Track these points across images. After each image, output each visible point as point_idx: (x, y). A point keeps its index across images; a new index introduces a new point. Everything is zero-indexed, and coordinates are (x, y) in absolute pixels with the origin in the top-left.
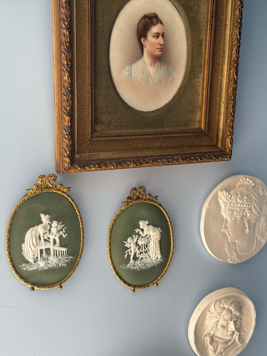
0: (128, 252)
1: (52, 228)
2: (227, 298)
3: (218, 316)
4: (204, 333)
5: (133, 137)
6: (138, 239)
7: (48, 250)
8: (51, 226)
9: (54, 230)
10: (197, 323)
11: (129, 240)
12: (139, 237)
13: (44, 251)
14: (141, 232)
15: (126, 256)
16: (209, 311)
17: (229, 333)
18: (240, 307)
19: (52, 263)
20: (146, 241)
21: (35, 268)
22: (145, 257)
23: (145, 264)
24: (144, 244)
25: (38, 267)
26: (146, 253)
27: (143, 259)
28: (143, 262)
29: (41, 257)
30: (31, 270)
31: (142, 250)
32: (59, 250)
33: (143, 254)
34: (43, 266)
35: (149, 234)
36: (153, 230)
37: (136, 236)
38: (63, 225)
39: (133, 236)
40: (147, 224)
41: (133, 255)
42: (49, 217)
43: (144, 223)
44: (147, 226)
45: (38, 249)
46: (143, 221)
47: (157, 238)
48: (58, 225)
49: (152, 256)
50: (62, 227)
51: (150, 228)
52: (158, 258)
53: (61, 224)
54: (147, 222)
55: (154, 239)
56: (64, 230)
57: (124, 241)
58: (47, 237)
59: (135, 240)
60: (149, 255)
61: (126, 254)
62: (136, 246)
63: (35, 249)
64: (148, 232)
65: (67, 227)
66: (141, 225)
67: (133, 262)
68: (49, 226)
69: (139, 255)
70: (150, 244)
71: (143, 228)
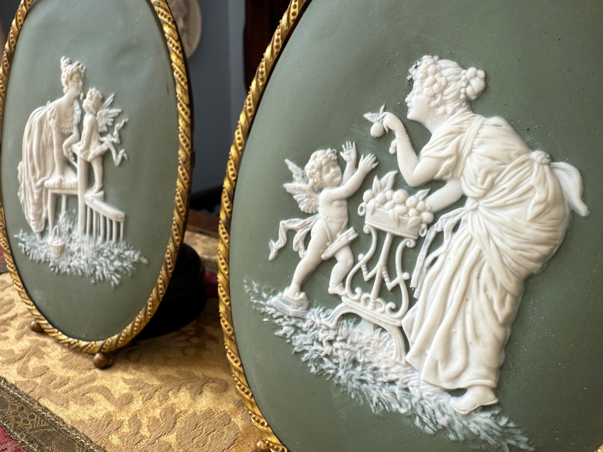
0: (289, 234)
1: (85, 118)
8: (83, 113)
12: (379, 170)
19: (79, 255)
20: (412, 219)
21: (42, 256)
22: (372, 327)
23: (355, 362)
24: (396, 239)
25: (48, 257)
26: (387, 302)
27: (356, 323)
28: (352, 343)
29: (54, 224)
30: (35, 260)
31: (369, 270)
32: (98, 214)
33: (367, 299)
34: (57, 258)
35: (453, 177)
36: (493, 159)
37: (364, 157)
38: (115, 111)
39: (342, 150)
40: (465, 94)
41: (311, 267)
42: (78, 71)
43: (443, 83)
44: (463, 115)
45: (47, 190)
46: (443, 63)
47: (502, 240)
48: (101, 106)
49: (421, 353)
50: (112, 120)
51: (476, 137)
52: (458, 392)
53: (111, 106)
54: (473, 82)
55: (475, 236)
56: (115, 133)
57: (287, 161)
58: (69, 150)
59: (351, 180)
60: (401, 328)
61: (276, 239)
62: (342, 223)
63: (38, 187)
64: (448, 162)
65: (127, 120)
66: (418, 93)
67: (295, 304)
68: (77, 110)
69: (344, 286)
70: (435, 260)
71: (421, 120)
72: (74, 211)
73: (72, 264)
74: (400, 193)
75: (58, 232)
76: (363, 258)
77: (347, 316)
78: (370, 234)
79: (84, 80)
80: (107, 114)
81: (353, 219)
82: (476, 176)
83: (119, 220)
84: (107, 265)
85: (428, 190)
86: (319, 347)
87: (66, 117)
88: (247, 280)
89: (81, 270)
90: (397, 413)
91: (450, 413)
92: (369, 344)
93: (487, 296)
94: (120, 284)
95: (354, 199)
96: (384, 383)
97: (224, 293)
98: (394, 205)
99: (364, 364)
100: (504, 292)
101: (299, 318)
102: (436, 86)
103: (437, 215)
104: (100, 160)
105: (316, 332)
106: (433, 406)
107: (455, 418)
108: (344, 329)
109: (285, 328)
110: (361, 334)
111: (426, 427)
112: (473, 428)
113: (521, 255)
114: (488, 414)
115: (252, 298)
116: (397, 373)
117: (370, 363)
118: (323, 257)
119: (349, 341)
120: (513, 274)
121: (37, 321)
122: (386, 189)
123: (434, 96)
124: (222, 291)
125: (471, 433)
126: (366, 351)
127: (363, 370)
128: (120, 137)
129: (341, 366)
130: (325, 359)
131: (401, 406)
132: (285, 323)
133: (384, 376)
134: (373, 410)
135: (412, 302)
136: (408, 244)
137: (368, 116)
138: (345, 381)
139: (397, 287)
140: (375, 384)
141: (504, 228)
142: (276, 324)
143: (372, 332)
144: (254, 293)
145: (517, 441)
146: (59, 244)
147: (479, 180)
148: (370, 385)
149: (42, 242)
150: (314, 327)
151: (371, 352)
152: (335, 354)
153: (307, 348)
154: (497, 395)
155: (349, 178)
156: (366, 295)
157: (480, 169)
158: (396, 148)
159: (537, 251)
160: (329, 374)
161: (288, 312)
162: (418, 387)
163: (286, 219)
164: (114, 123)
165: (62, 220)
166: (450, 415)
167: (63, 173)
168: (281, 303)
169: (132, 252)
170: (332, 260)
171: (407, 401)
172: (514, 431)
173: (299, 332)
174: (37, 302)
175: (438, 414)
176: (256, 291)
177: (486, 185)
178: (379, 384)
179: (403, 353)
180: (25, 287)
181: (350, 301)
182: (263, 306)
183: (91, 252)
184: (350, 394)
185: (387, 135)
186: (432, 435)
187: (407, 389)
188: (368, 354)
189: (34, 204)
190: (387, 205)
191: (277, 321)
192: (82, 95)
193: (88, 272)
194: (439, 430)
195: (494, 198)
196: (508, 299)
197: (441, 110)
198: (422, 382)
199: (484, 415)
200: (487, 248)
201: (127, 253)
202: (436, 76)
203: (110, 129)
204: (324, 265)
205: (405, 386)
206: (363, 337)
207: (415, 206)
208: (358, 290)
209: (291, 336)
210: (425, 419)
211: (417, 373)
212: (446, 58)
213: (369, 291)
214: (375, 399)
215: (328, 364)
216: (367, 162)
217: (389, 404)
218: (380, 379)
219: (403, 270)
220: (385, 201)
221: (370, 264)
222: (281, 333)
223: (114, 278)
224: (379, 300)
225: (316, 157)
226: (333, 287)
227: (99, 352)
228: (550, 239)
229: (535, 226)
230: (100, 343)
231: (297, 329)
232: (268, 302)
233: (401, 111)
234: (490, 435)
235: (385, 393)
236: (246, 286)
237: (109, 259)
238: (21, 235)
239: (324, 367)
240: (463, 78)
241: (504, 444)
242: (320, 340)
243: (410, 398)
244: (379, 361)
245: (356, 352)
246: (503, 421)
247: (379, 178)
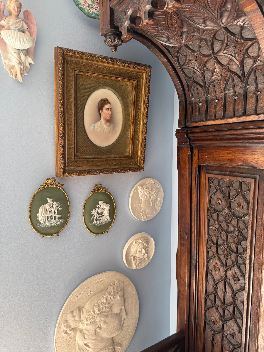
0: (93, 217)
1: (53, 205)
2: (141, 238)
3: (137, 247)
4: (131, 255)
5: (96, 159)
6: (98, 210)
7: (51, 217)
8: (53, 204)
9: (54, 206)
10: (127, 251)
11: (94, 211)
12: (99, 209)
13: (49, 217)
14: (100, 207)
15: (92, 219)
16: (133, 244)
17: (142, 255)
18: (147, 242)
19: (53, 223)
21: (44, 226)
45: (46, 216)
48: (57, 203)
56: (60, 206)
58: (51, 210)
63: (44, 216)
68: (51, 205)
75: (48, 221)
83: (61, 217)
123: (101, 203)
167: (49, 213)
183: (56, 222)
189: (43, 219)
193: (55, 225)
201: (62, 220)
238: (38, 224)
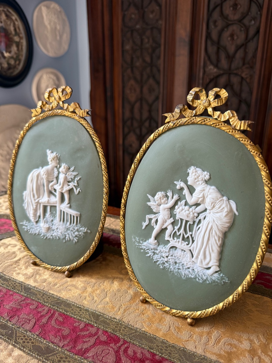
1: (60, 175)
7: (54, 210)
8: (59, 173)
11: (158, 197)
12: (180, 200)
13: (48, 209)
19: (57, 231)
20: (191, 215)
21: (37, 232)
22: (181, 250)
23: (176, 263)
24: (187, 222)
25: (41, 232)
26: (185, 242)
27: (175, 250)
28: (174, 256)
29: (44, 218)
30: (33, 234)
31: (179, 232)
32: (67, 214)
33: (179, 241)
34: (46, 232)
35: (203, 203)
36: (213, 199)
37: (175, 195)
38: (75, 173)
39: (168, 193)
40: (205, 179)
41: (159, 231)
42: (57, 156)
43: (198, 175)
44: (204, 185)
45: (40, 204)
46: (198, 169)
47: (218, 222)
48: (68, 171)
49: (197, 257)
50: (74, 177)
51: (208, 192)
52: (209, 268)
53: (73, 171)
54: (206, 176)
55: (210, 221)
56: (76, 182)
57: (148, 195)
58: (52, 187)
59: (171, 203)
60: (190, 250)
61: (145, 221)
62: (169, 216)
63: (36, 203)
64: (201, 199)
65: (81, 177)
66: (191, 177)
67: (154, 244)
68: (56, 171)
69: (171, 237)
70: (199, 228)
71: (192, 185)
72: (54, 212)
73: (53, 235)
74: (187, 207)
75: (46, 221)
76: (176, 228)
77: (172, 247)
78: (178, 220)
79: (59, 160)
80: (71, 174)
81: (172, 215)
82: (209, 204)
83: (77, 216)
84: (72, 234)
85: (196, 206)
86: (163, 259)
87: (51, 174)
88: (134, 237)
89: (59, 237)
90: (191, 278)
91: (207, 275)
92: (180, 256)
93: (215, 239)
94: (78, 242)
95: (172, 208)
96: (186, 269)
97: (124, 242)
98: (185, 211)
99: (179, 263)
100: (219, 237)
101: (155, 249)
102: (196, 176)
103: (199, 214)
104: (68, 192)
105: (162, 254)
106: (202, 274)
107: (208, 276)
108: (172, 252)
109: (150, 253)
110: (177, 253)
111: (200, 281)
112: (213, 278)
113: (223, 226)
114: (217, 274)
115: (136, 243)
116: (190, 265)
117: (181, 262)
118: (163, 228)
119: (173, 256)
120: (221, 232)
121: (34, 260)
122: (183, 206)
123: (196, 179)
124: (122, 241)
125: (213, 280)
126: (180, 258)
127: (179, 265)
128: (78, 183)
129: (171, 264)
130: (166, 263)
131: (192, 275)
132: (150, 251)
133: (186, 266)
134: (183, 278)
135: (193, 241)
136: (191, 223)
137: (175, 182)
138: (173, 270)
139: (188, 237)
140: (183, 269)
141: (218, 219)
142: (146, 252)
143: (181, 252)
144: (137, 241)
145: (225, 280)
146: (48, 226)
147: (210, 205)
148: (182, 270)
149: (37, 226)
150: (161, 252)
151: (181, 259)
152: (169, 261)
153: (159, 260)
154: (219, 268)
155: (170, 202)
156: (178, 240)
157: (210, 202)
158: (185, 193)
159: (227, 225)
160: (167, 268)
161: (151, 247)
162: (197, 268)
163: (148, 214)
164: (75, 178)
165: (48, 216)
166: (207, 276)
167: (49, 197)
168: (148, 244)
169: (84, 228)
170: (166, 229)
171: (194, 273)
172: (224, 277)
173: (155, 254)
174: (33, 252)
175: (203, 276)
176: (138, 241)
177: (212, 206)
178: (184, 269)
179: (192, 258)
180: (26, 246)
181: (173, 242)
182: (141, 246)
183: (64, 229)
184: (175, 274)
185: (182, 189)
186: (202, 283)
187: (193, 270)
188: (180, 260)
189: (34, 210)
190: (183, 211)
191: (147, 251)
192: (58, 166)
193: (62, 237)
194: (204, 281)
195: (214, 210)
196: (220, 239)
197: (198, 183)
198: (198, 267)
199: (216, 274)
200: (214, 224)
201: (81, 229)
202: (196, 173)
203: (73, 180)
204: (163, 231)
205: (193, 269)
206: (178, 254)
207: (192, 211)
208: (175, 238)
209: (153, 256)
210: (200, 278)
211: (196, 264)
212: (199, 168)
213: (179, 239)
214: (183, 274)
215: (166, 264)
216: (176, 197)
217: (188, 275)
218: (184, 268)
219: (190, 231)
220: (183, 210)
221: (179, 229)
222: (148, 255)
223: (75, 239)
224: (183, 241)
225: (159, 194)
226: (167, 238)
227: (67, 270)
228: (229, 222)
229: (226, 218)
230: (68, 267)
231: (154, 253)
232: (143, 244)
233: (186, 182)
234: (219, 280)
235: (187, 272)
236: (133, 239)
237: (72, 231)
238: (25, 223)
239: (165, 266)
240: (204, 174)
241: (222, 282)
242: (163, 256)
243: (195, 272)
244: (184, 262)
245: (176, 260)
246: (221, 275)
247: (180, 202)
